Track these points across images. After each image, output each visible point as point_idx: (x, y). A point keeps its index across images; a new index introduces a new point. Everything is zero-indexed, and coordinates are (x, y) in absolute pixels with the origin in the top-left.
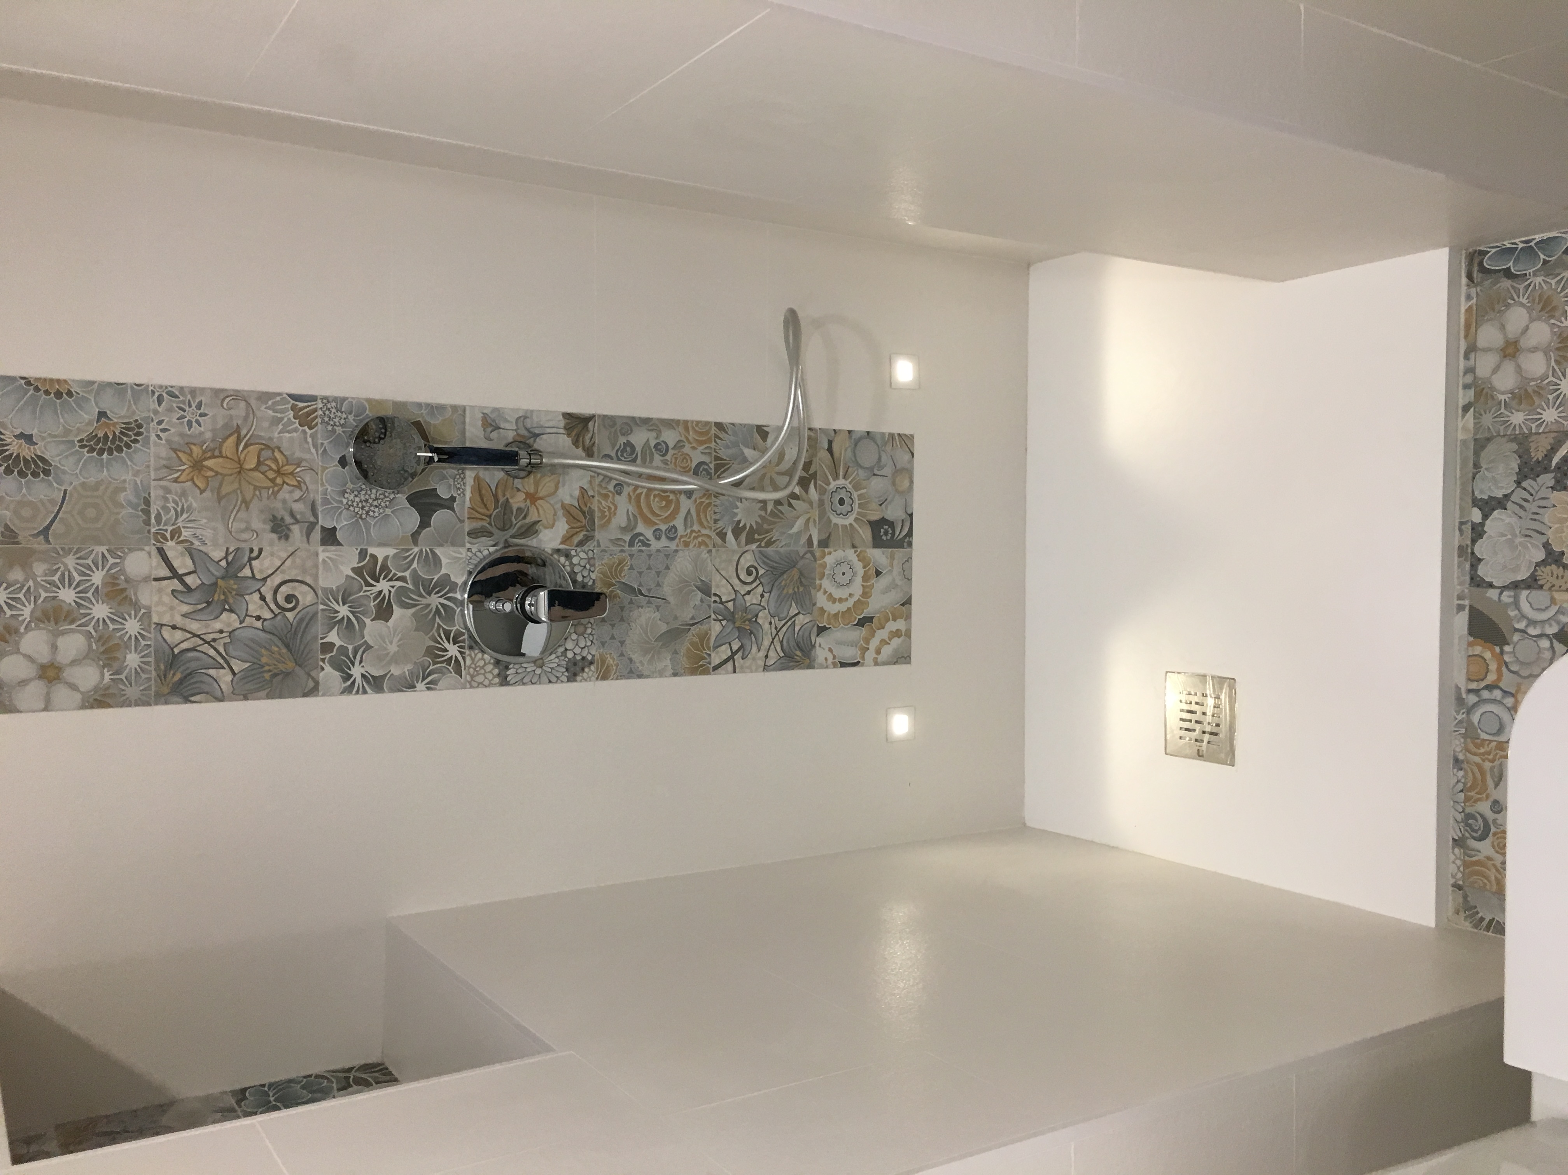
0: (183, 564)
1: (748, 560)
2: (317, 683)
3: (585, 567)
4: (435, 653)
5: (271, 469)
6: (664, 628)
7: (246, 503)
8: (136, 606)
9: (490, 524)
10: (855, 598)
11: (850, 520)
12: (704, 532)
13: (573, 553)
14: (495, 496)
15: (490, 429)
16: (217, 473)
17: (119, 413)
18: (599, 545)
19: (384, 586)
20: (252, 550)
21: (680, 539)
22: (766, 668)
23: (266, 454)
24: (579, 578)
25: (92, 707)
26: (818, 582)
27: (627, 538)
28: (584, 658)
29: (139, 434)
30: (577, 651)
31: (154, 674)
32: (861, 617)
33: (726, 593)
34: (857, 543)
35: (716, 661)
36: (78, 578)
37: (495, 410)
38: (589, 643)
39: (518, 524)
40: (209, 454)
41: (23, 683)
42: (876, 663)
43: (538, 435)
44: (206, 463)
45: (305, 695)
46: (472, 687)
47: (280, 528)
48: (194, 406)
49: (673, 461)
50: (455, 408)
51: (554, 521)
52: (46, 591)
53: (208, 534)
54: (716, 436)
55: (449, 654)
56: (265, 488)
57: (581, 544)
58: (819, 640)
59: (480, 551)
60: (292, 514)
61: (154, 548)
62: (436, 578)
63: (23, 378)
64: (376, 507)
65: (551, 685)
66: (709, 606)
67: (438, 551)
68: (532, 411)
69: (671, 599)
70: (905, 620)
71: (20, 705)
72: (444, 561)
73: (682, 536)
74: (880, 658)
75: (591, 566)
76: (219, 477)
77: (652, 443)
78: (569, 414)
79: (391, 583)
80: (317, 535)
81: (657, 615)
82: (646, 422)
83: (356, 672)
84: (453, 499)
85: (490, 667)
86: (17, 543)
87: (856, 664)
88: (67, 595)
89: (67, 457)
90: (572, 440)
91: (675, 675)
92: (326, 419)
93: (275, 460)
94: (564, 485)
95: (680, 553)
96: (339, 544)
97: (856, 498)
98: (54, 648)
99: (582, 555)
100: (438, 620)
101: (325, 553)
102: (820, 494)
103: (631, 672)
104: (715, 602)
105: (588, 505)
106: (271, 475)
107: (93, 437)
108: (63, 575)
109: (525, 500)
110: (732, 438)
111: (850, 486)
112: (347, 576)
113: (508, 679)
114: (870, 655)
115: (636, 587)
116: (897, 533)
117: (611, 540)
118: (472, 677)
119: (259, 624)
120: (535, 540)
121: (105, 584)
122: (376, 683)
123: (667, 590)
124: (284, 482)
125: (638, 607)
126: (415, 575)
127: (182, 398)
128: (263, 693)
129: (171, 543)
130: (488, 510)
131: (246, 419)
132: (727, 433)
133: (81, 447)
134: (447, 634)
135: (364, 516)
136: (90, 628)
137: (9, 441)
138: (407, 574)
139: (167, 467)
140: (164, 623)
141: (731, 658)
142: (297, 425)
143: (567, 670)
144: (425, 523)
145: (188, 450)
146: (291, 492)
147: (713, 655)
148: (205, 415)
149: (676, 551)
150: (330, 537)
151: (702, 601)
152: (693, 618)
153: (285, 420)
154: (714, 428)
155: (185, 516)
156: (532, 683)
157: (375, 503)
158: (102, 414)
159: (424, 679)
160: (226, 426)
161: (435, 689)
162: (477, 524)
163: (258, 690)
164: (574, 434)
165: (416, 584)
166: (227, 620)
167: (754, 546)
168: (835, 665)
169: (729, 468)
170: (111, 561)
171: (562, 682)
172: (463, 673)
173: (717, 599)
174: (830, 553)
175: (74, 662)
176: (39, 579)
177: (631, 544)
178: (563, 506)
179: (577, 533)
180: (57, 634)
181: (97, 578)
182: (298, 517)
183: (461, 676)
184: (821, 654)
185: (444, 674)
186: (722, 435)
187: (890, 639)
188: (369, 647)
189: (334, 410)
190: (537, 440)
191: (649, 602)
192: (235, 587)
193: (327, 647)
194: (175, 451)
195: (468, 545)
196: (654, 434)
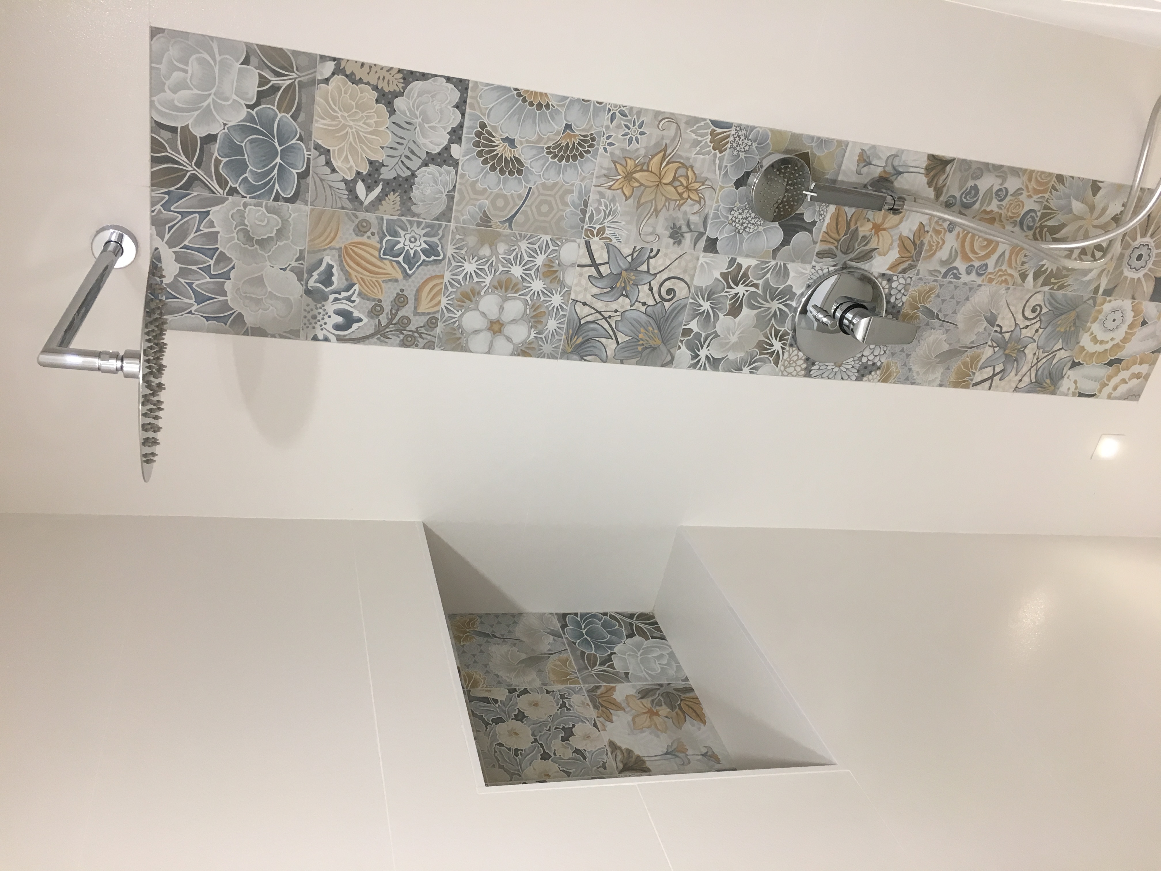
0: (600, 256)
1: (1038, 299)
2: (673, 358)
3: (900, 291)
4: (763, 347)
5: (682, 184)
6: (946, 347)
7: (657, 212)
8: (562, 284)
9: (836, 247)
10: (1115, 342)
11: (1140, 274)
12: (1010, 271)
13: (895, 278)
14: (848, 224)
15: (862, 165)
16: (641, 184)
17: (580, 128)
18: (918, 274)
19: (740, 289)
20: (652, 250)
21: (987, 275)
22: (1016, 389)
23: (682, 171)
24: (893, 300)
25: (519, 355)
26: (1089, 324)
27: (943, 271)
28: (874, 364)
29: (591, 146)
30: (871, 357)
31: (564, 337)
32: (1113, 358)
33: (1007, 324)
34: (1136, 296)
35: (978, 378)
36: (527, 259)
37: (874, 147)
38: (882, 353)
39: (859, 249)
40: (639, 168)
41: (476, 332)
42: (1109, 397)
43: (900, 173)
44: (636, 175)
45: (663, 366)
46: (783, 375)
47: (676, 235)
48: (637, 124)
49: (1008, 206)
50: (840, 142)
51: (889, 250)
52: (503, 266)
53: (623, 234)
54: (1054, 188)
55: (773, 348)
56: (674, 200)
57: (904, 271)
58: (1070, 372)
59: (822, 270)
60: (688, 225)
61: (583, 241)
62: (782, 287)
63: (516, 90)
64: (753, 224)
65: (842, 381)
66: (990, 334)
67: (789, 266)
68: (903, 151)
69: (960, 325)
70: (1150, 365)
71: (471, 346)
72: (792, 274)
73: (990, 273)
74: (1115, 394)
75: (906, 290)
76: (642, 188)
77: (995, 189)
78: (933, 156)
79: (747, 288)
80: (702, 243)
81: (944, 337)
82: (998, 170)
83: (703, 353)
84: (814, 223)
85: (801, 362)
86: (491, 226)
87: (1093, 396)
88: (517, 271)
89: (537, 160)
90: (928, 180)
91: (941, 385)
92: (735, 145)
93: (687, 177)
94: (906, 220)
95: (983, 288)
96: (717, 252)
97: (1154, 255)
98: (502, 308)
99: (902, 281)
100: (773, 321)
101: (705, 258)
102: (1123, 249)
103: (907, 379)
104: (996, 331)
105: (922, 239)
106: (681, 189)
107: (557, 145)
108: (517, 255)
109: (872, 229)
110: (1067, 191)
111: (1153, 244)
112: (717, 279)
113: (811, 373)
114: (1107, 390)
115: (936, 312)
117: (928, 270)
118: (785, 368)
119: (643, 309)
120: (867, 264)
121: (545, 265)
122: (714, 363)
123: (960, 319)
124: (689, 196)
125: (932, 328)
126: (767, 283)
127: (630, 118)
128: (635, 360)
129: (596, 239)
130: (839, 234)
131: (673, 140)
132: (1064, 185)
133: (548, 153)
134: (777, 332)
135: (741, 231)
136: (528, 298)
137: (497, 142)
138: (760, 282)
139: (605, 176)
140: (578, 300)
141: (991, 378)
142: (711, 148)
143: (858, 371)
144: (786, 242)
145: (624, 163)
146: (693, 205)
147: (977, 374)
148: (642, 134)
149: (980, 285)
150: (711, 246)
151: (985, 329)
152: (972, 342)
153: (703, 143)
154: (1054, 179)
155: (610, 218)
156: (828, 378)
157: (753, 221)
158: (568, 127)
159: (749, 365)
160: (657, 144)
161: (756, 373)
162: (826, 247)
163: (631, 358)
164: (932, 174)
165: (765, 292)
166: (623, 303)
167: (1046, 288)
168: (1074, 395)
169: (1054, 217)
170: (552, 248)
171: (851, 380)
172: (780, 363)
173: (998, 329)
174: (1110, 301)
175: (514, 321)
176: (500, 256)
177: (945, 276)
178: (901, 239)
179: (904, 262)
180: (506, 299)
181: (540, 260)
182: (692, 227)
183: (777, 367)
184: (1066, 384)
185: (765, 363)
186: (1059, 187)
187: (1130, 379)
188: (717, 336)
189: (743, 138)
190: (899, 178)
191: (942, 326)
192: (633, 278)
193: (687, 332)
194: (615, 162)
195: (814, 263)
196: (1000, 181)
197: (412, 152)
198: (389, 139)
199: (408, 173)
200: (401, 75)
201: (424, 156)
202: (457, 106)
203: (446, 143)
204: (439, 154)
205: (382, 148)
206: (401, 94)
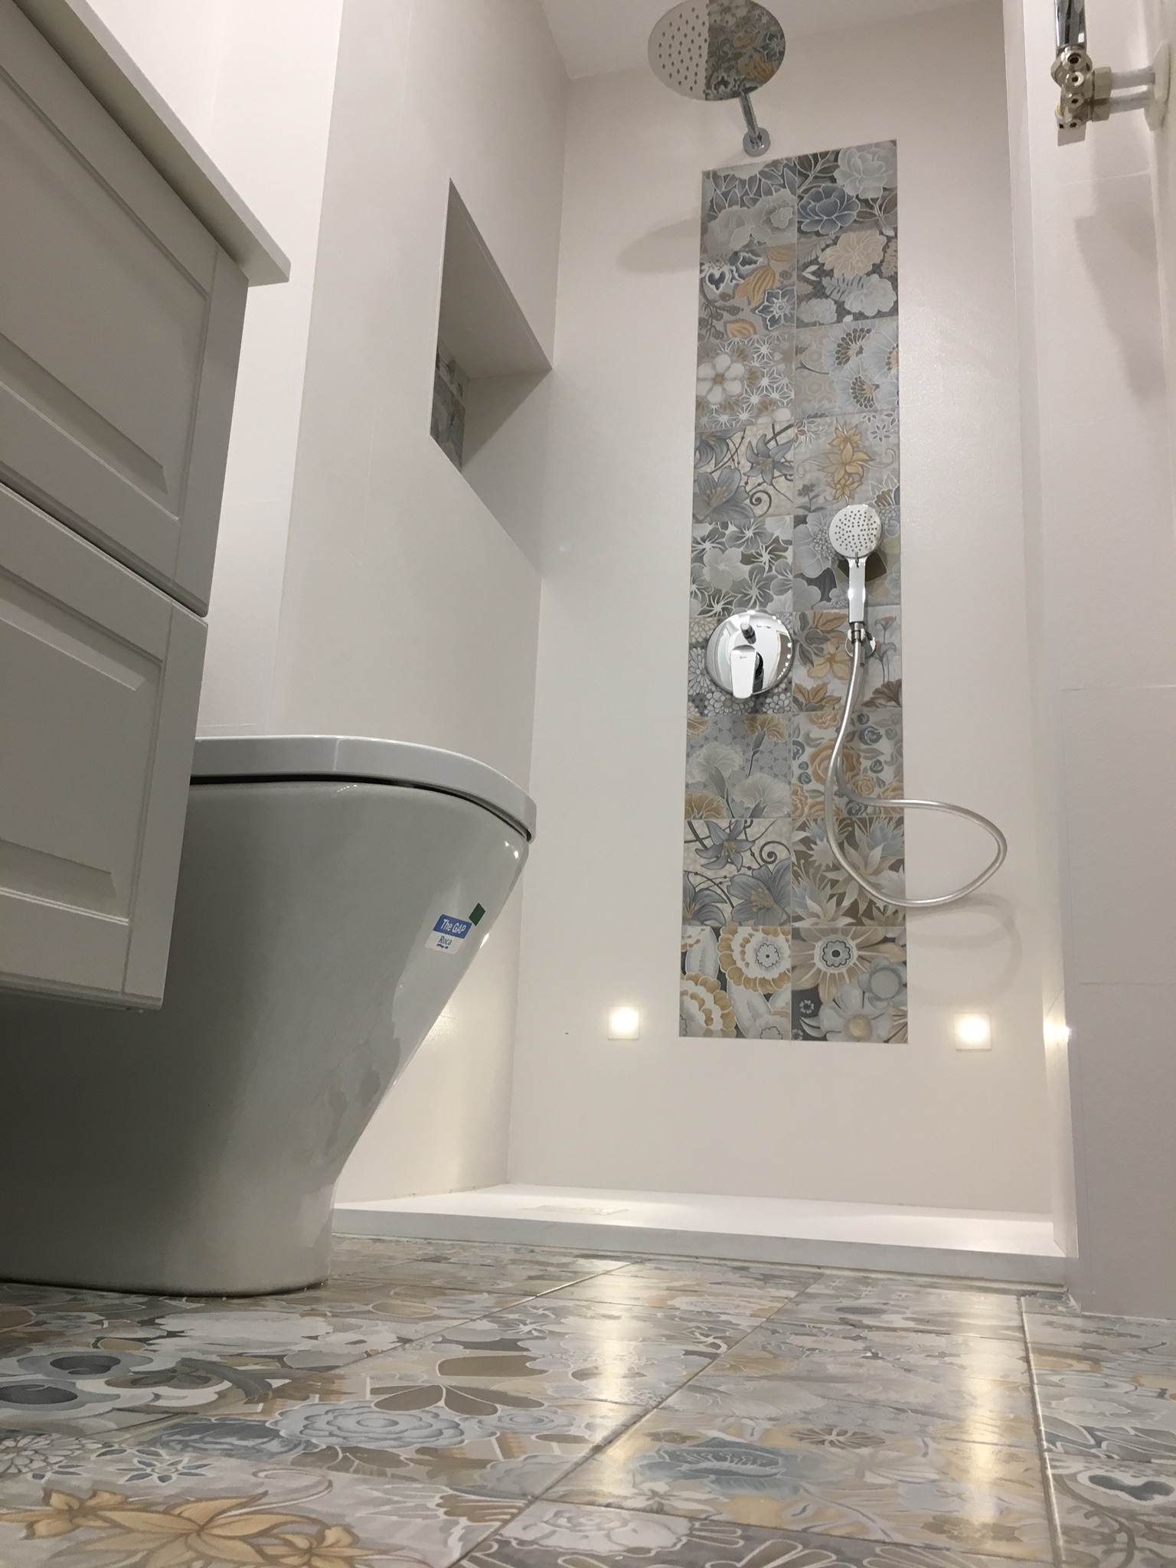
0: (782, 439)
1: (782, 853)
2: (701, 522)
3: (777, 704)
4: (717, 595)
5: (846, 481)
6: (726, 774)
7: (822, 469)
8: (757, 416)
9: (811, 628)
10: (744, 969)
11: (820, 964)
12: (806, 809)
13: (789, 694)
14: (832, 631)
15: (883, 623)
16: (842, 451)
17: (878, 395)
18: (794, 716)
19: (766, 557)
20: (791, 475)
21: (800, 786)
22: (687, 873)
23: (857, 478)
24: (768, 700)
25: (697, 401)
26: (761, 927)
27: (800, 739)
28: (706, 707)
29: (866, 406)
30: (712, 702)
31: (714, 430)
32: (727, 977)
33: (753, 832)
34: (797, 971)
35: (696, 824)
36: (775, 386)
37: (900, 627)
38: (717, 711)
39: (811, 649)
40: (854, 445)
41: (714, 367)
42: (683, 994)
43: (881, 660)
44: (849, 444)
45: (694, 515)
46: (690, 623)
47: (806, 490)
48: (887, 434)
49: (867, 778)
50: (899, 596)
51: (813, 678)
52: (767, 372)
53: (803, 449)
54: (891, 819)
55: (715, 605)
56: (833, 479)
57: (796, 700)
58: (708, 929)
59: (790, 622)
60: (816, 496)
61: (793, 422)
62: (771, 592)
63: (897, 346)
64: (822, 548)
65: (687, 682)
66: (742, 817)
67: (790, 592)
68: (901, 655)
69: (750, 780)
70: (722, 1030)
71: (702, 366)
72: (783, 597)
73: (802, 788)
74: (687, 998)
75: (778, 710)
76: (840, 452)
77: (882, 758)
78: (900, 685)
79: (767, 563)
80: (801, 512)
81: (737, 768)
82: (899, 752)
83: (707, 545)
84: (829, 600)
85: (704, 635)
86: (796, 354)
87: (684, 972)
88: (765, 382)
89: (850, 372)
90: (879, 689)
91: (687, 786)
92: (883, 511)
93: (853, 483)
94: (842, 684)
95: (788, 787)
96: (795, 527)
97: (840, 971)
98: (735, 379)
99: (787, 702)
100: (740, 596)
101: (789, 520)
102: (843, 929)
103: (692, 747)
104: (746, 822)
105: (827, 705)
106: (843, 482)
107: (863, 383)
108: (777, 378)
109: (830, 654)
110: (890, 835)
111: (851, 964)
112: (773, 534)
113: (694, 649)
114: (691, 987)
115: (760, 748)
116: (807, 1021)
117: (798, 725)
118: (698, 623)
119: (742, 484)
120: (798, 663)
121: (771, 400)
122: (698, 558)
123: (757, 776)
124: (837, 490)
125: (744, 751)
126: (774, 578)
127: (891, 426)
128: (697, 490)
129: (796, 431)
130: (821, 626)
131: (880, 463)
132: (894, 829)
133: (856, 379)
134: (730, 603)
135: (815, 541)
136: (744, 395)
137: (858, 343)
138: (774, 572)
139: (845, 422)
140: (746, 432)
141: (698, 839)
142: (878, 494)
143: (698, 694)
144: (810, 581)
145: (857, 433)
146: (831, 494)
147: (702, 821)
148: (881, 439)
149: (789, 783)
150: (800, 520)
151: (748, 808)
152: (733, 801)
153: (881, 486)
154: (898, 816)
155: (813, 436)
156: (689, 668)
157: (824, 547)
158: (877, 386)
159: (698, 589)
160: (875, 453)
161: (691, 597)
162: (810, 620)
163: (700, 488)
164: (886, 690)
165: (767, 579)
166: (746, 466)
167: (794, 859)
168: (684, 946)
169: (863, 831)
170: (785, 401)
171: (689, 691)
172: (701, 616)
173: (748, 823)
174: (787, 941)
175: (724, 389)
176: (775, 368)
177: (795, 743)
178: (825, 685)
179: (804, 696)
180: (742, 381)
181: (775, 396)
182: (814, 500)
183: (699, 614)
184: (694, 931)
185: (701, 602)
186: (893, 824)
187: (704, 1011)
188: (723, 551)
189: (890, 516)
190: (878, 660)
191: (747, 760)
192: (767, 468)
193: (725, 526)
194: (856, 426)
195: (795, 613)
196: (888, 759)
197: (843, 293)
198: (849, 277)
199: (828, 293)
200: (893, 274)
201: (842, 300)
202: (879, 312)
203: (853, 311)
204: (845, 309)
205: (843, 274)
206: (881, 277)
